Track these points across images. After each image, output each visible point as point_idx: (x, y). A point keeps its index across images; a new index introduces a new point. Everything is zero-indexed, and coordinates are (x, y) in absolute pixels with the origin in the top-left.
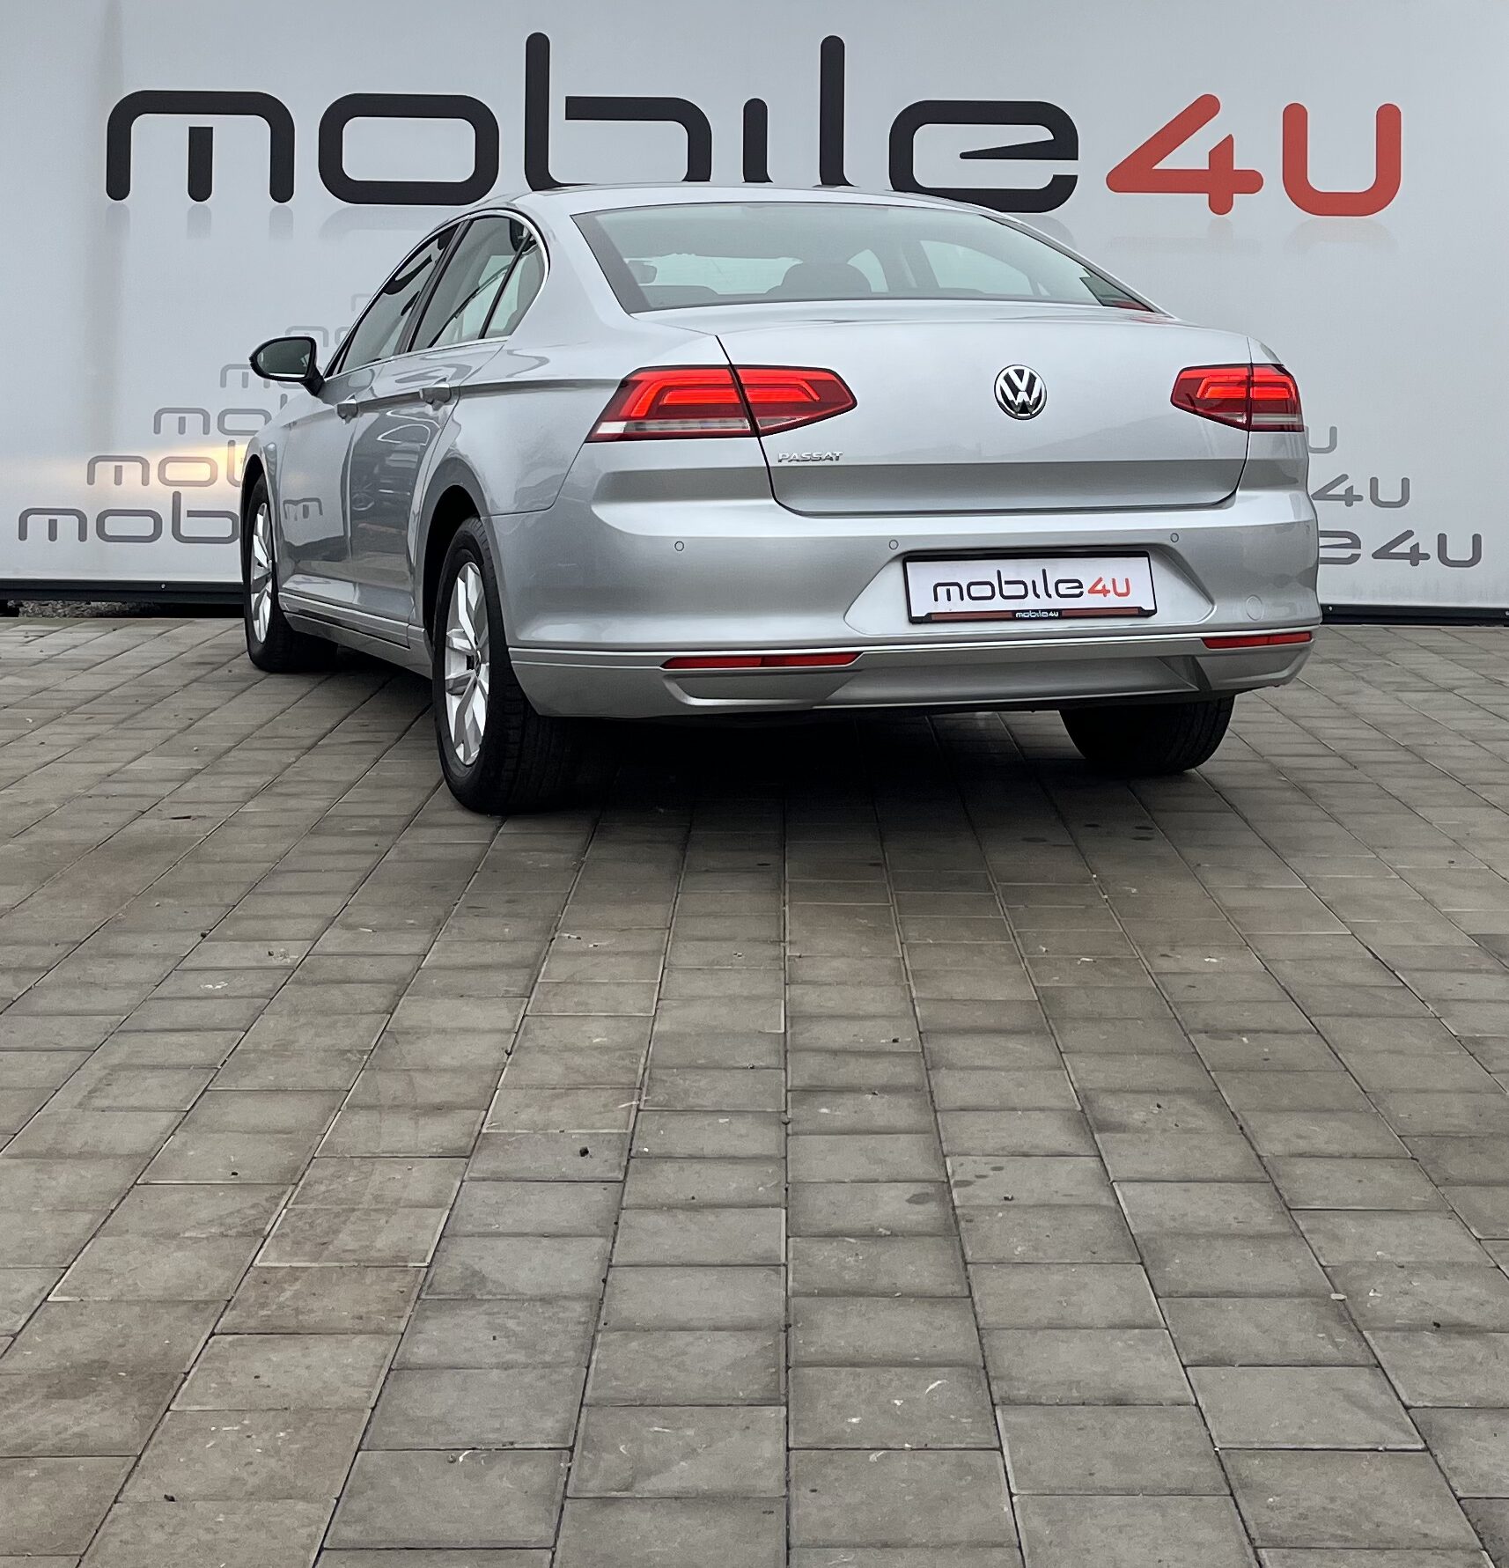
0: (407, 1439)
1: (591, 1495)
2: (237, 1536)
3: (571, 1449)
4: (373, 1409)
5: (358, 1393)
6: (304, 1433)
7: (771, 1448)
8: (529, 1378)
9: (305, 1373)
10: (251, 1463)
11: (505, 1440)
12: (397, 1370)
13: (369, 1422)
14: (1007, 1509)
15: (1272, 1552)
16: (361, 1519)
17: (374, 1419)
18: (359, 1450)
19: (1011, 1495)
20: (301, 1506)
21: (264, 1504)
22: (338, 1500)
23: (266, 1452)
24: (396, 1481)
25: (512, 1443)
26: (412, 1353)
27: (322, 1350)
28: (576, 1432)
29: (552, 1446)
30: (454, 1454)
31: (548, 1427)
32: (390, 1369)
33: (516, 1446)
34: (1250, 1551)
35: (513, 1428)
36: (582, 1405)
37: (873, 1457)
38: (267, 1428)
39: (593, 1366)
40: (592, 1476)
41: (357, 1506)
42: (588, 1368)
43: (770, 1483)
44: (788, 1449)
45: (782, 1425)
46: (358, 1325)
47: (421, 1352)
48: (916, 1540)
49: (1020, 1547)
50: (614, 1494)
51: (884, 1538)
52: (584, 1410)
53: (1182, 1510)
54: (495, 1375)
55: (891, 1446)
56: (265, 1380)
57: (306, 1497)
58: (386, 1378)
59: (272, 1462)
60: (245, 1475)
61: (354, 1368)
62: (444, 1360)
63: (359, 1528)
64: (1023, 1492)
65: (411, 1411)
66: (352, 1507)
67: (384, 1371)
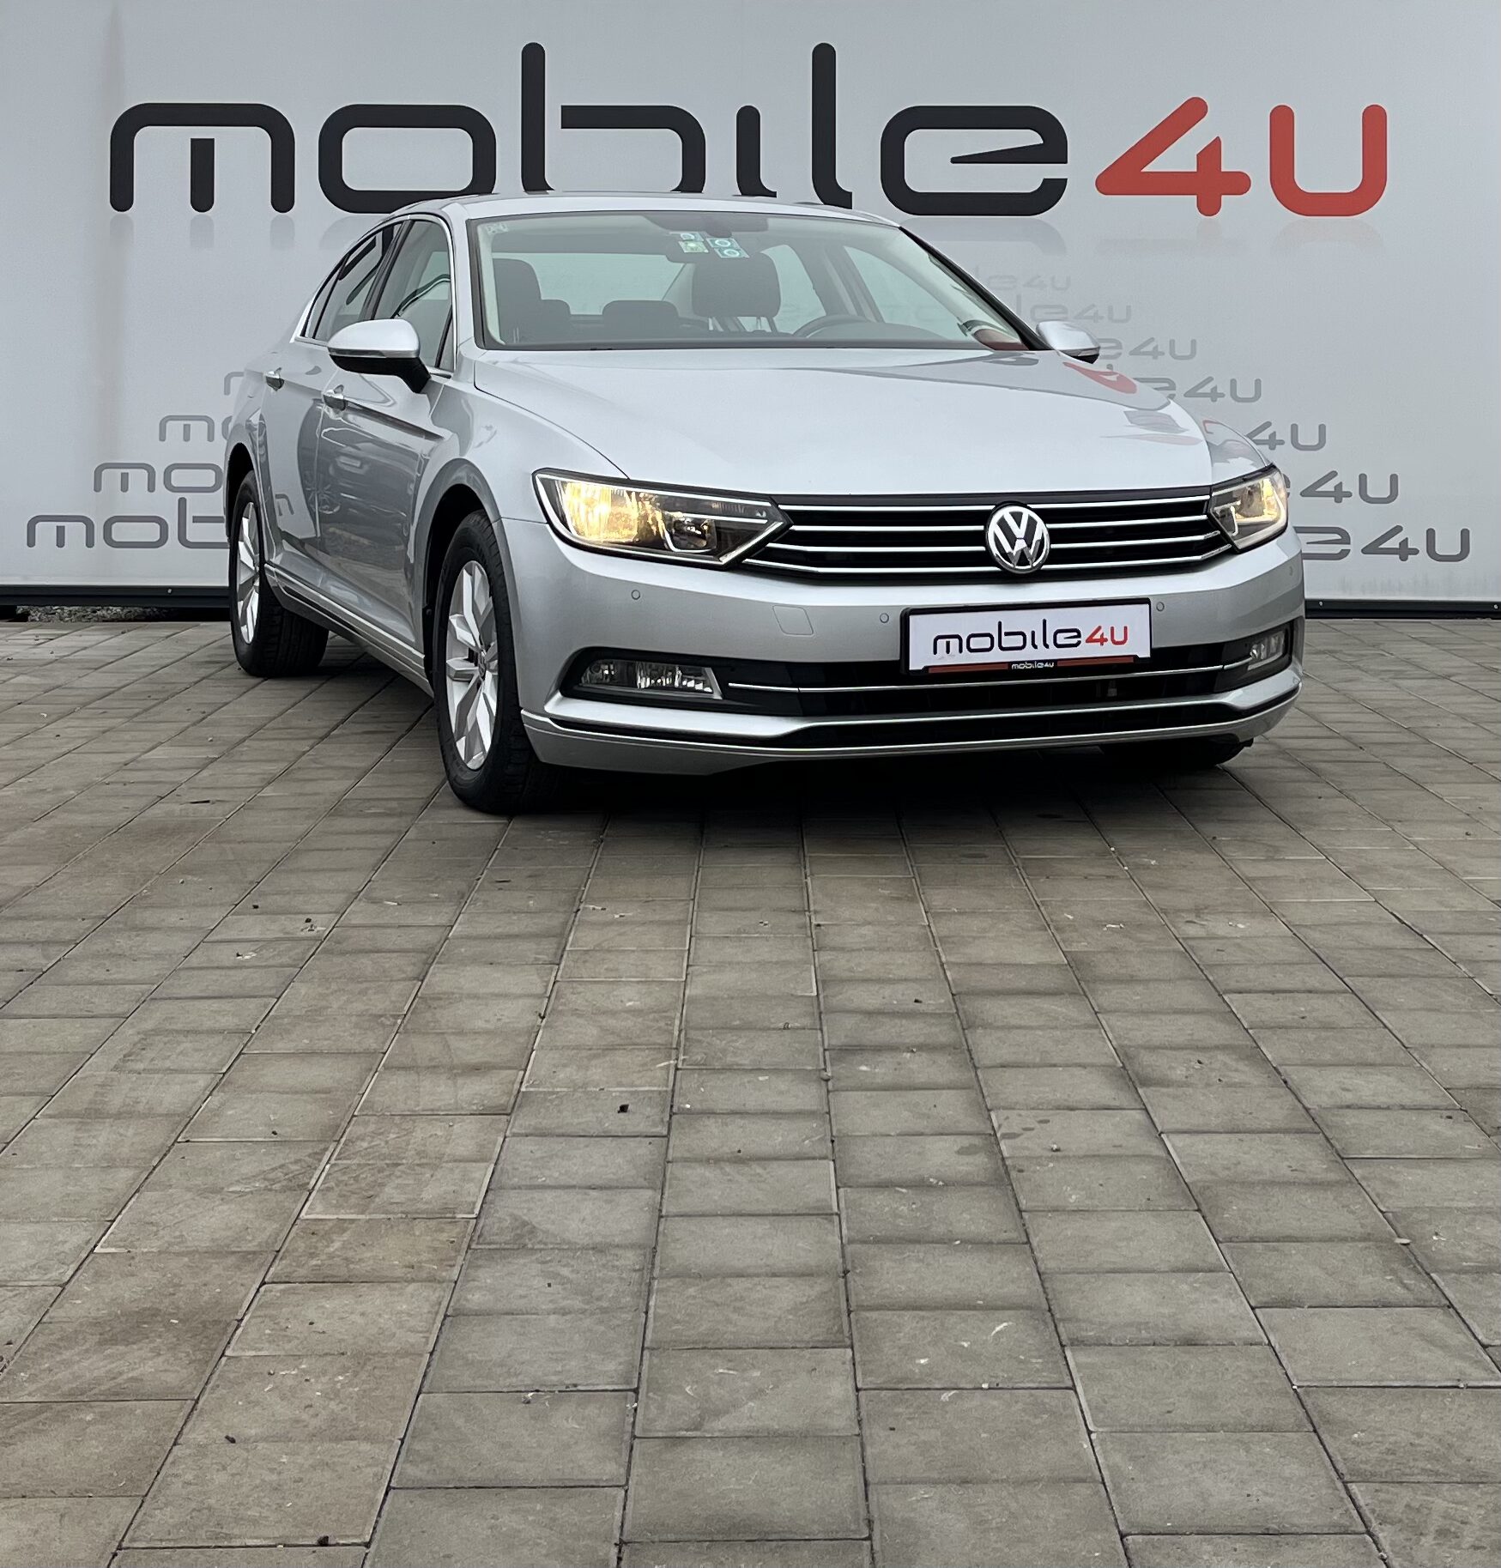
0: (467, 1380)
1: (660, 1435)
2: (301, 1476)
3: (636, 1391)
4: (431, 1354)
5: (413, 1338)
6: (364, 1376)
7: (840, 1389)
8: (587, 1322)
9: (360, 1320)
10: (311, 1406)
11: (568, 1382)
12: (452, 1316)
13: (429, 1365)
14: (1086, 1445)
15: (1363, 1487)
16: (427, 1459)
17: (434, 1363)
18: (419, 1393)
19: (1089, 1433)
20: (365, 1447)
21: (326, 1445)
22: (402, 1441)
23: (325, 1395)
24: (459, 1421)
25: (575, 1386)
26: (467, 1300)
27: (375, 1298)
28: (640, 1374)
29: (616, 1387)
31: (609, 1370)
32: (446, 1316)
33: (580, 1388)
34: (1339, 1485)
35: (574, 1370)
36: (643, 1349)
37: (945, 1396)
38: (324, 1373)
39: (651, 1312)
40: (658, 1416)
41: (422, 1445)
42: (646, 1313)
43: (841, 1421)
44: (858, 1390)
45: (849, 1366)
46: (411, 1274)
47: (475, 1299)
48: (995, 1476)
49: (1103, 1483)
50: (683, 1433)
51: (963, 1474)
52: (645, 1352)
53: (1265, 1447)
54: (553, 1320)
55: (961, 1386)
56: (319, 1326)
57: (370, 1438)
58: (442, 1325)
59: (333, 1405)
60: (305, 1416)
61: (409, 1315)
62: (499, 1306)
63: (426, 1467)
64: (1101, 1430)
65: (470, 1355)
66: (417, 1446)
67: (440, 1318)
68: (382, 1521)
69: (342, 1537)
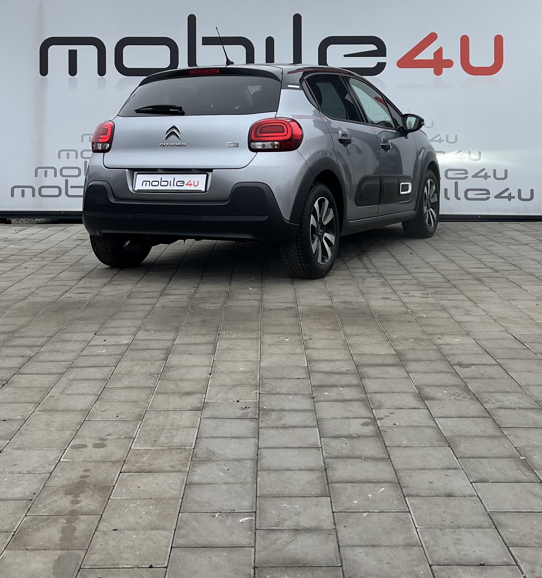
0: (196, 508)
1: (265, 528)
2: (141, 543)
3: (255, 512)
4: (182, 498)
5: (175, 493)
6: (160, 506)
7: (327, 512)
8: (236, 487)
9: (156, 486)
10: (142, 517)
11: (231, 509)
12: (188, 485)
13: (182, 503)
14: (415, 533)
15: (514, 548)
16: (184, 537)
17: (183, 502)
18: (179, 513)
19: (416, 528)
20: (162, 532)
21: (149, 531)
22: (175, 530)
23: (147, 513)
24: (195, 524)
25: (234, 510)
26: (193, 479)
27: (161, 478)
28: (256, 506)
29: (248, 511)
30: (214, 514)
31: (246, 504)
32: (186, 485)
34: (506, 548)
35: (233, 504)
36: (257, 496)
37: (364, 515)
38: (145, 505)
39: (258, 483)
40: (264, 521)
41: (182, 532)
42: (256, 484)
43: (329, 524)
44: (333, 512)
45: (330, 504)
46: (172, 469)
47: (196, 478)
48: (385, 544)
49: (422, 546)
50: (273, 528)
51: (373, 543)
52: (257, 498)
53: (479, 533)
54: (224, 486)
55: (370, 511)
56: (142, 488)
57: (164, 529)
58: (185, 488)
59: (149, 517)
60: (140, 521)
61: (173, 484)
62: (205, 481)
63: (184, 539)
64: (421, 527)
65: (196, 499)
66: (180, 532)
67: (184, 485)
68: (170, 559)
69: (158, 565)
